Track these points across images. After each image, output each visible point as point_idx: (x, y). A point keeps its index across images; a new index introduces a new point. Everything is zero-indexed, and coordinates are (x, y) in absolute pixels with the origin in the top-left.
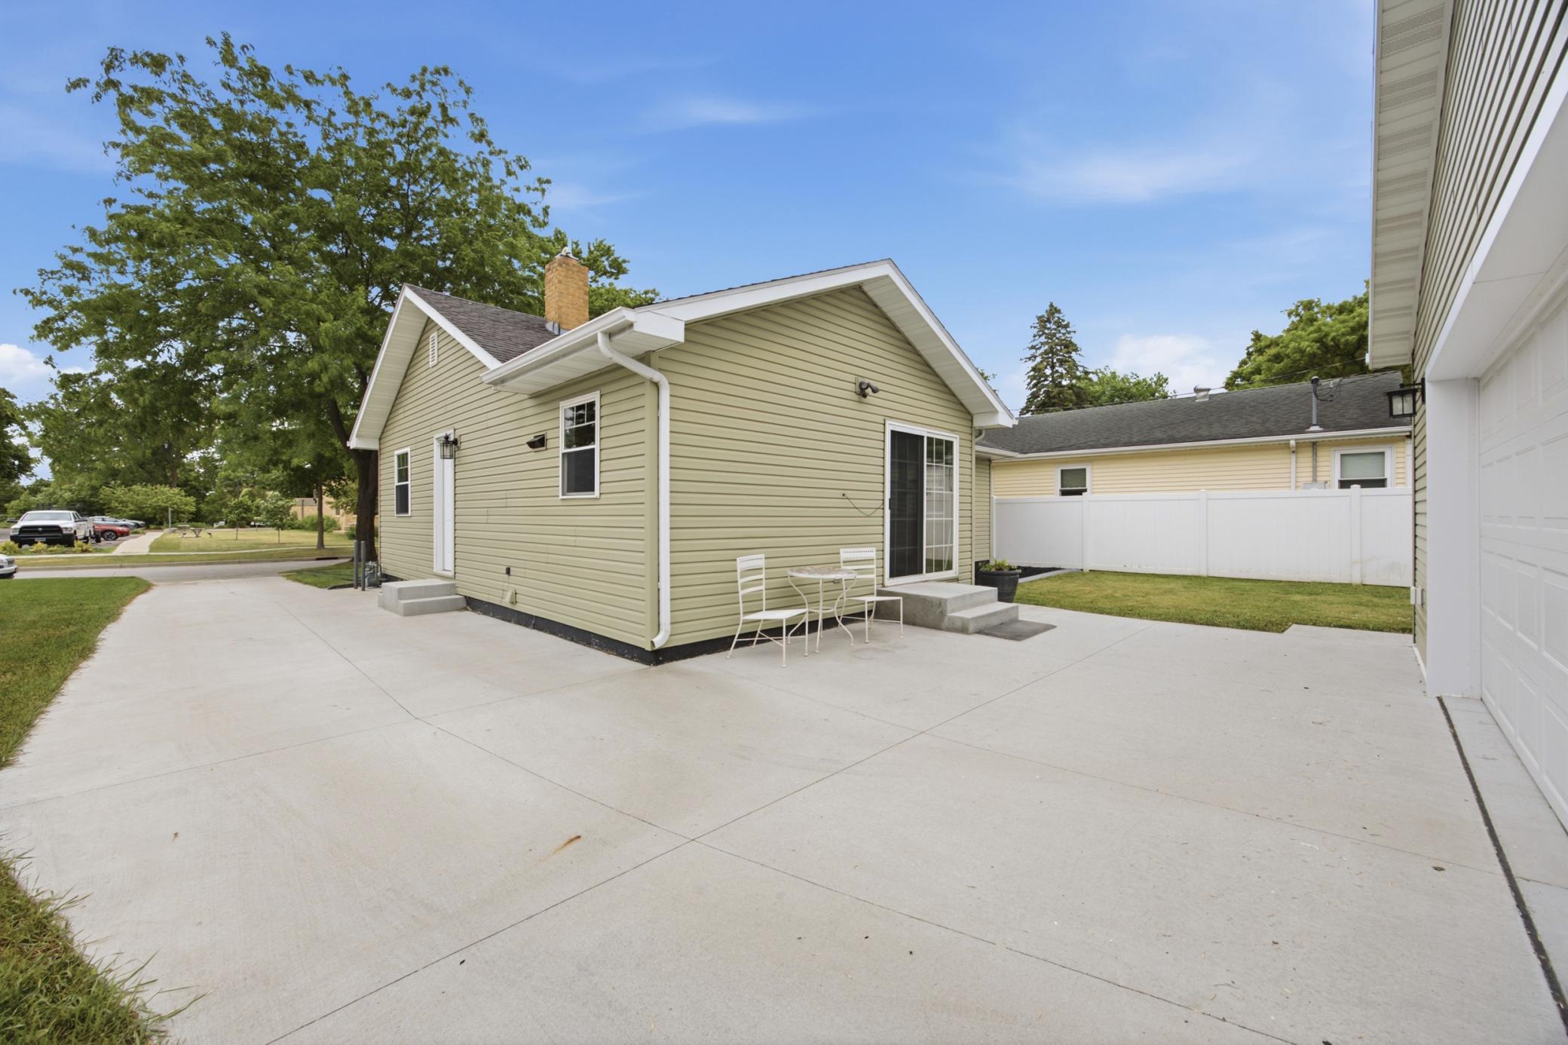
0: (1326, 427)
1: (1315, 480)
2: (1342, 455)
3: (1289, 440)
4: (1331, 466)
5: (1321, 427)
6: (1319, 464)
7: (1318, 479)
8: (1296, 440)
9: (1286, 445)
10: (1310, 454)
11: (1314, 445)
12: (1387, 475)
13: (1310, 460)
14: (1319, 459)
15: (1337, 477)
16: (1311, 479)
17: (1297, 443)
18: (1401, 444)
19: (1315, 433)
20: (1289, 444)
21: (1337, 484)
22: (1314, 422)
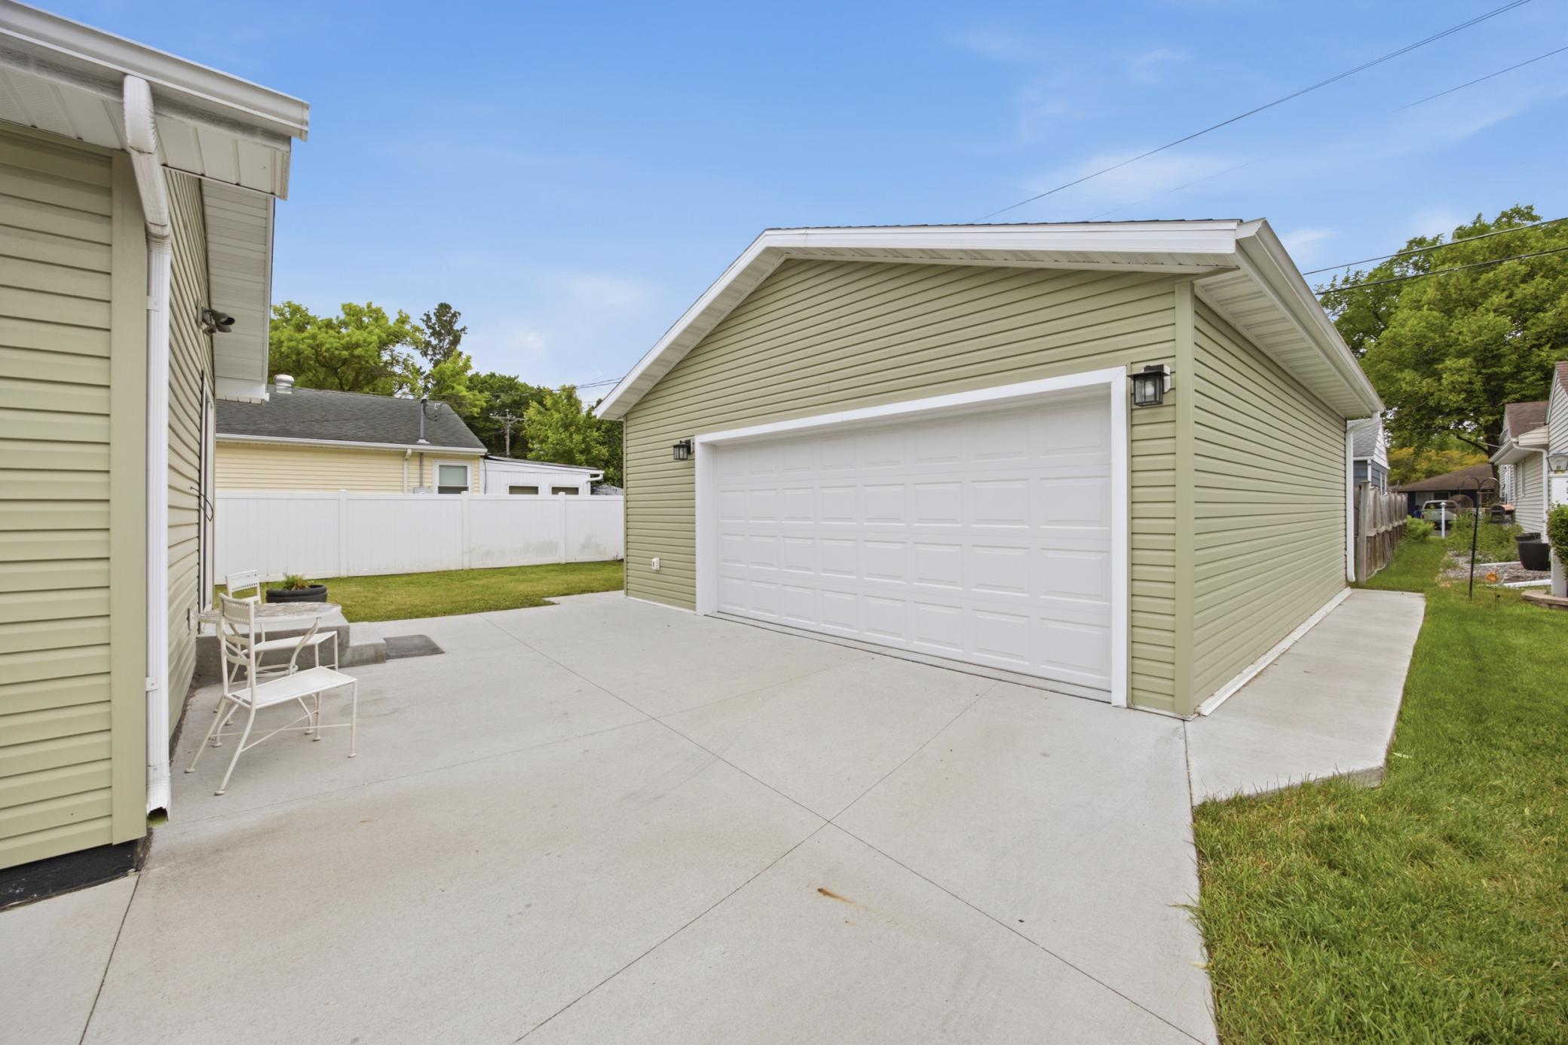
0: (433, 442)
1: (421, 485)
2: (441, 466)
3: (407, 449)
4: (433, 474)
5: (427, 441)
6: (425, 472)
7: (424, 484)
8: (412, 449)
9: (403, 454)
10: (418, 463)
11: (421, 456)
12: (469, 485)
13: (418, 467)
14: (425, 467)
15: (437, 484)
16: (418, 484)
17: (413, 452)
18: (476, 462)
19: (423, 445)
20: (406, 452)
21: (437, 489)
22: (422, 436)
